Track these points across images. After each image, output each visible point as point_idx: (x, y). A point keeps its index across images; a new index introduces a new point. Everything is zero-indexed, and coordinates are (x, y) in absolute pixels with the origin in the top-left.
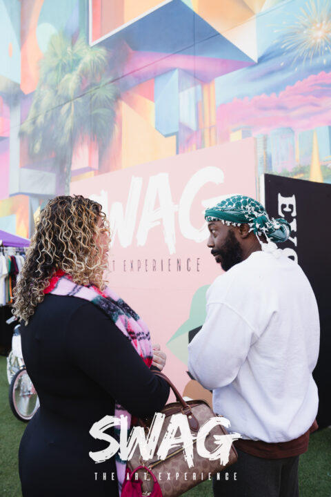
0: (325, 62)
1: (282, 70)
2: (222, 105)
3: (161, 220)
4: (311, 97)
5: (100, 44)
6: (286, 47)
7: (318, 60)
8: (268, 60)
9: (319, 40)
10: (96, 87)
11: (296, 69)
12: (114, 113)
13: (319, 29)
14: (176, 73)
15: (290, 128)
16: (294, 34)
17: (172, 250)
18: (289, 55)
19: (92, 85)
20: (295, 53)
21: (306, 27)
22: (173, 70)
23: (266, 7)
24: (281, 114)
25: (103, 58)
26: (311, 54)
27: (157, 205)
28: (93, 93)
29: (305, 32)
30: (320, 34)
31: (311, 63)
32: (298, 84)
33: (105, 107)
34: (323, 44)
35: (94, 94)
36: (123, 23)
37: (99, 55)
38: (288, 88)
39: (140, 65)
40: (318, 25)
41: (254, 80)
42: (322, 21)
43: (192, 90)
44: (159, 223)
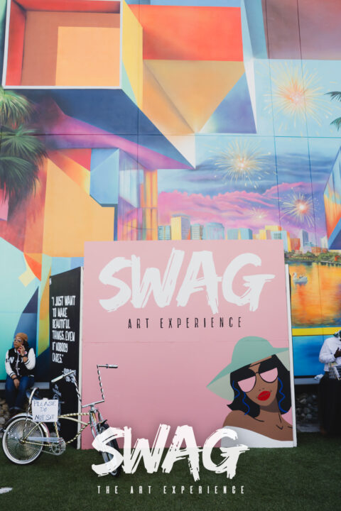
0: (246, 185)
1: (216, 180)
2: (163, 193)
3: (205, 287)
4: (236, 206)
5: (18, 92)
6: (218, 165)
7: (241, 183)
8: (203, 170)
9: (241, 169)
10: (9, 133)
11: (226, 184)
12: (35, 168)
13: (242, 162)
14: (117, 152)
15: (221, 224)
16: (224, 158)
17: (215, 310)
18: (221, 172)
19: (3, 129)
20: (225, 171)
21: (233, 157)
22: (114, 148)
23: (203, 131)
24: (214, 212)
25: (21, 105)
26: (236, 176)
27: (201, 274)
28: (4, 137)
29: (232, 160)
30: (242, 165)
31: (236, 183)
32: (227, 194)
33: (21, 157)
34: (245, 173)
35: (5, 140)
36: (54, 84)
37: (15, 101)
38: (220, 195)
39: (73, 131)
40: (241, 159)
41: (192, 181)
42: (243, 157)
43: (134, 172)
44: (202, 289)
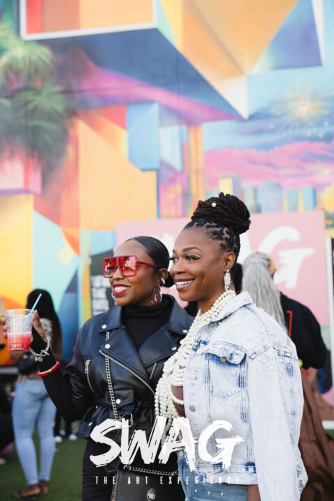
0: (309, 134)
1: (271, 131)
4: (297, 161)
7: (303, 131)
8: (257, 119)
9: (304, 115)
10: (35, 93)
13: (304, 105)
14: (156, 106)
15: (278, 184)
16: (282, 103)
18: (278, 120)
19: (27, 89)
20: (283, 119)
21: (293, 100)
23: (255, 71)
24: (270, 170)
25: (46, 59)
26: (297, 124)
29: (292, 104)
30: (305, 109)
31: (297, 132)
32: (286, 147)
33: (50, 120)
34: (307, 119)
35: (31, 101)
37: (38, 54)
38: (277, 148)
40: (303, 102)
42: (306, 99)
43: (176, 129)
